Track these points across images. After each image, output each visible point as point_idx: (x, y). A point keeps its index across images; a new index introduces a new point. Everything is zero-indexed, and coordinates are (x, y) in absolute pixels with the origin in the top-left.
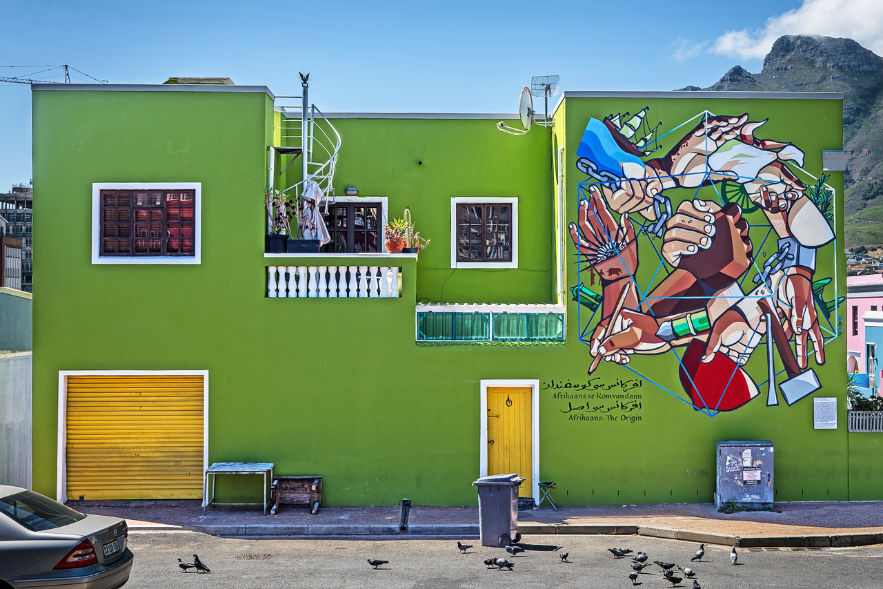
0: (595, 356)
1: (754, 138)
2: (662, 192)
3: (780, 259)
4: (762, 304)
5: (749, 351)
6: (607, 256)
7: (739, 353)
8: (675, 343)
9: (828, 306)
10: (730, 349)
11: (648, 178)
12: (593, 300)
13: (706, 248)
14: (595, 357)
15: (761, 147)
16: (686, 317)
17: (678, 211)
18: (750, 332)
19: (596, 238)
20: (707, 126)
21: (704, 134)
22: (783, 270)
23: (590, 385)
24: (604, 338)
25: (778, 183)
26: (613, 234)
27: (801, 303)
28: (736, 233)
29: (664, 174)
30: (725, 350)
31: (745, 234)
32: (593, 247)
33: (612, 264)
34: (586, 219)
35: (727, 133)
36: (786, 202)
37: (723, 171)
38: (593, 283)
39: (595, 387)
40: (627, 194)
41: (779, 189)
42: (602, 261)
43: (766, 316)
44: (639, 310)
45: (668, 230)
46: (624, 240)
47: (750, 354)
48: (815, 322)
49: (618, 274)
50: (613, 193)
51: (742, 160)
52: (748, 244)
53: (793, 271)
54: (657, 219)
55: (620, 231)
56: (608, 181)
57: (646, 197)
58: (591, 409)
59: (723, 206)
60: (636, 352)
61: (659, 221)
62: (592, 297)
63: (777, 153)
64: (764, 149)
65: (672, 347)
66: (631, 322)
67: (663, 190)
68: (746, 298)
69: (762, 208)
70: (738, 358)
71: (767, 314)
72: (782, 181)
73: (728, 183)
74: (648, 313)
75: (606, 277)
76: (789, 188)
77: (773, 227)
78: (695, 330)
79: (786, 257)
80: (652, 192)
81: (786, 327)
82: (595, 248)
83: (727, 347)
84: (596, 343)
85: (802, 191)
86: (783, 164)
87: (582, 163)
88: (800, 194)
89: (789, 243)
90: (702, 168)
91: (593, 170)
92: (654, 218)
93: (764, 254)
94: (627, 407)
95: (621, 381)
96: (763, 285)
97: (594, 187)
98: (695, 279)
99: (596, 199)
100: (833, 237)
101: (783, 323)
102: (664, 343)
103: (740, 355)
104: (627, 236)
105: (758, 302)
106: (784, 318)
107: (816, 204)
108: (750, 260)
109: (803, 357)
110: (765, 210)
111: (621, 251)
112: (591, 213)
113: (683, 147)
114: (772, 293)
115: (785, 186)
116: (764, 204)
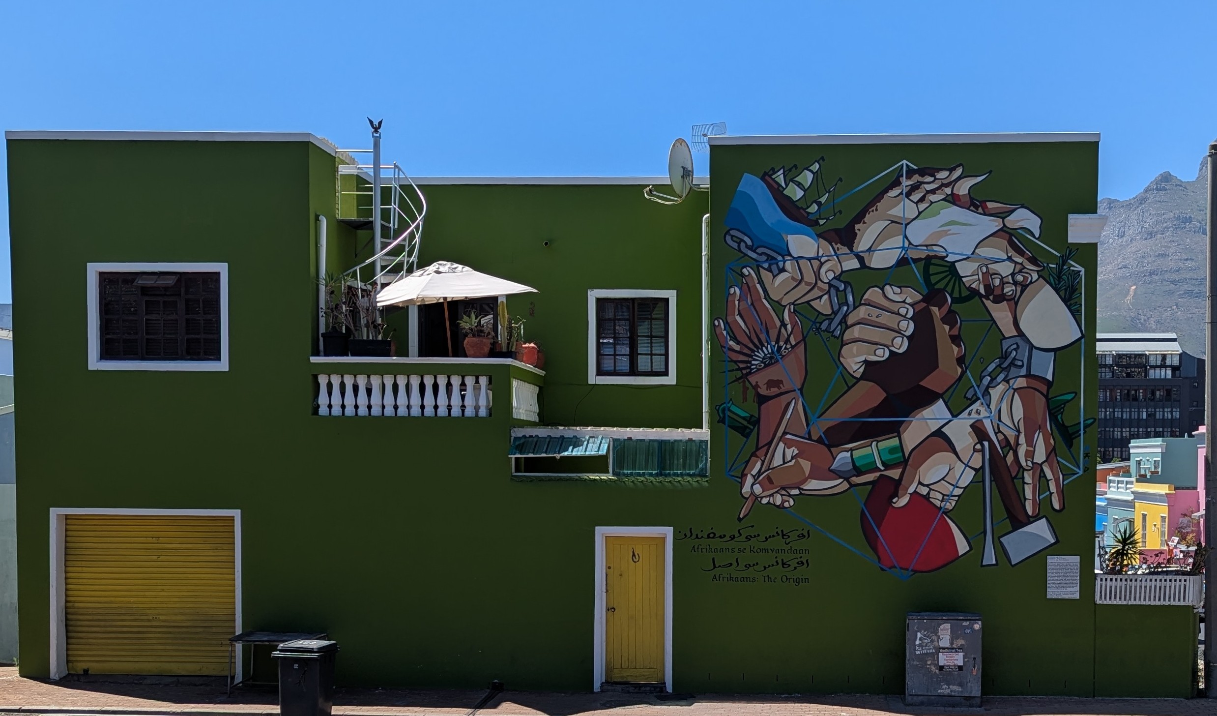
0: (747, 496)
1: (972, 199)
2: (840, 275)
4: (978, 430)
5: (958, 491)
6: (764, 363)
7: (944, 495)
8: (856, 480)
9: (1071, 431)
10: (931, 489)
11: (822, 256)
12: (745, 423)
13: (901, 351)
14: (747, 499)
15: (980, 210)
16: (871, 445)
17: (863, 302)
18: (959, 467)
19: (750, 338)
20: (906, 183)
21: (901, 193)
22: (1008, 382)
23: (741, 535)
24: (760, 473)
25: (1003, 261)
26: (773, 334)
27: (1031, 426)
28: (943, 331)
29: (845, 250)
30: (924, 491)
31: (955, 332)
32: (746, 351)
33: (772, 373)
34: (737, 312)
35: (933, 192)
36: (1014, 288)
37: (927, 246)
38: (745, 399)
39: (746, 538)
40: (793, 278)
41: (1006, 269)
42: (758, 370)
43: (983, 445)
44: (807, 436)
45: (847, 327)
46: (787, 341)
47: (959, 496)
48: (1051, 453)
49: (779, 388)
50: (774, 277)
51: (954, 229)
52: (959, 346)
53: (1021, 382)
54: (833, 312)
55: (783, 330)
57: (819, 282)
58: (742, 566)
60: (803, 492)
61: (836, 315)
62: (744, 418)
63: (1003, 219)
64: (985, 214)
65: (852, 486)
66: (796, 452)
67: (842, 272)
68: (955, 421)
69: (981, 296)
70: (942, 501)
71: (984, 442)
72: (1010, 259)
73: (933, 261)
74: (820, 441)
75: (763, 391)
76: (1018, 267)
77: (995, 322)
79: (1012, 364)
80: (827, 275)
81: (1010, 458)
82: (749, 352)
83: (927, 486)
84: (749, 480)
85: (1038, 271)
86: (1011, 235)
87: (732, 236)
88: (1035, 276)
89: (1017, 344)
90: (898, 241)
91: (747, 246)
92: (829, 312)
93: (982, 360)
94: (789, 565)
95: (782, 531)
96: (978, 402)
97: (748, 268)
98: (885, 395)
99: (750, 285)
100: (1080, 335)
101: (1005, 454)
102: (841, 480)
103: (945, 497)
104: (792, 336)
105: (972, 426)
106: (1008, 448)
107: (1057, 291)
108: (961, 367)
109: (1034, 500)
110: (984, 300)
111: (783, 356)
112: (743, 305)
113: (871, 213)
114: (991, 413)
115: (1014, 265)
116: (982, 291)
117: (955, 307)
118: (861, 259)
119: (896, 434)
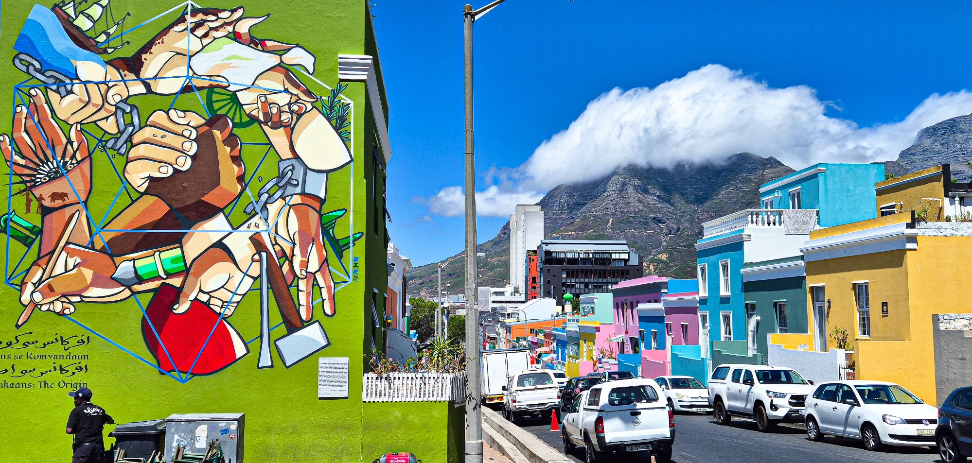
0: (26, 303)
1: (251, 37)
2: (127, 99)
3: (281, 184)
4: (257, 242)
6: (49, 177)
7: (224, 302)
8: (137, 288)
9: (341, 243)
10: (211, 297)
11: (110, 81)
12: (27, 233)
13: (184, 169)
14: (26, 306)
15: (259, 47)
16: (154, 255)
17: (148, 123)
18: (239, 275)
19: (35, 153)
20: (190, 20)
21: (186, 29)
22: (284, 199)
23: (18, 341)
24: (40, 281)
25: (281, 92)
26: (59, 150)
27: (306, 239)
28: (224, 152)
29: (132, 76)
30: (204, 298)
31: (236, 153)
32: (31, 165)
34: (23, 129)
35: (216, 29)
36: (290, 116)
37: (210, 76)
38: (28, 210)
39: (24, 344)
40: (81, 100)
41: (283, 99)
42: (43, 183)
43: (260, 256)
44: (90, 246)
46: (73, 157)
47: (238, 303)
48: (324, 262)
49: (63, 200)
50: (62, 98)
51: (235, 62)
52: (239, 166)
53: (297, 200)
54: (119, 132)
55: (69, 146)
56: (54, 83)
57: (106, 105)
58: (17, 373)
59: (207, 118)
60: (84, 299)
61: (122, 134)
62: (26, 228)
63: (281, 56)
64: (263, 51)
65: (134, 293)
66: (79, 260)
67: (129, 96)
68: (235, 233)
69: (260, 122)
70: (222, 307)
71: (262, 253)
72: (286, 91)
73: (216, 90)
74: (102, 251)
75: (47, 203)
76: (294, 99)
77: (272, 145)
78: (165, 272)
79: (288, 183)
80: (114, 97)
81: (286, 268)
82: (34, 166)
83: (208, 293)
84: (30, 288)
85: (312, 103)
86: (288, 70)
87: (21, 60)
88: (309, 107)
89: (292, 165)
90: (183, 70)
91: (36, 70)
92: (115, 131)
93: (260, 178)
94: (67, 371)
95: (62, 337)
96: (257, 217)
97: (36, 89)
98: (168, 209)
99: (38, 104)
100: (349, 159)
101: (281, 264)
102: (123, 288)
103: (225, 304)
104: (78, 152)
105: (250, 238)
106: (284, 258)
107: (329, 120)
108: (241, 185)
109: (308, 307)
110: (262, 125)
111: (68, 171)
112: (30, 123)
113: (157, 44)
114: (269, 227)
115: (290, 96)
116: (261, 118)
117: (236, 131)
118: (147, 85)
119: (178, 245)
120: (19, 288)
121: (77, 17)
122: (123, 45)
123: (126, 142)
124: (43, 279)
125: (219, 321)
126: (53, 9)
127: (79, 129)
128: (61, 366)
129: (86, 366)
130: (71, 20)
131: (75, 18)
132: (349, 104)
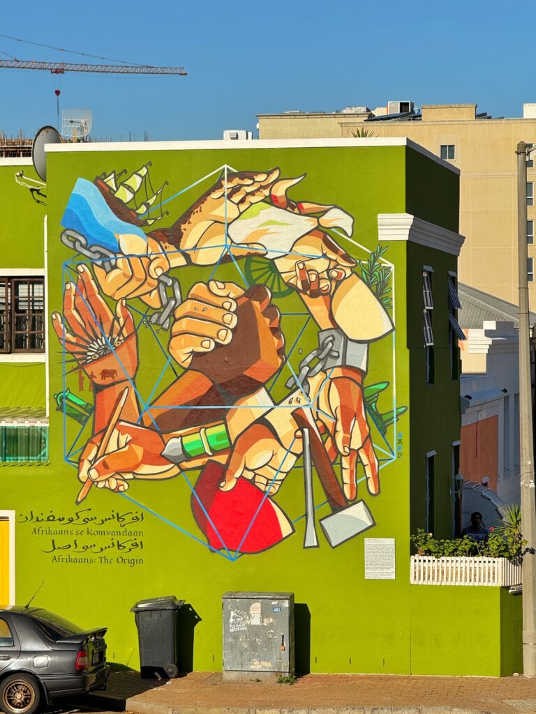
0: (84, 481)
1: (288, 200)
2: (168, 271)
3: (321, 357)
4: (298, 417)
5: (282, 476)
6: (99, 354)
7: (268, 480)
8: (186, 465)
9: (385, 418)
10: (256, 474)
11: (151, 254)
12: (82, 411)
13: (226, 343)
14: (84, 483)
15: (296, 211)
16: (199, 432)
17: (189, 296)
18: (282, 452)
19: (85, 331)
20: (227, 185)
21: (223, 195)
22: (325, 372)
23: (78, 517)
24: (96, 459)
25: (319, 258)
26: (107, 327)
27: (348, 414)
28: (264, 323)
29: (172, 248)
30: (249, 475)
31: (275, 325)
32: (82, 343)
33: (106, 364)
34: (73, 307)
35: (252, 194)
36: (329, 283)
37: (247, 244)
38: (81, 388)
39: (84, 521)
40: (124, 275)
41: (321, 265)
42: (94, 360)
43: (303, 432)
44: (139, 423)
45: (176, 320)
46: (120, 333)
47: (282, 480)
48: (367, 440)
49: (113, 377)
50: (107, 273)
51: (272, 228)
52: (279, 338)
53: (337, 373)
54: (162, 306)
55: (116, 323)
56: (100, 258)
57: (149, 278)
58: (80, 548)
59: (247, 287)
60: (137, 476)
61: (165, 309)
62: (80, 406)
64: (300, 214)
65: (182, 471)
66: (130, 438)
67: (170, 269)
68: (277, 408)
69: (298, 291)
70: (266, 485)
71: (304, 429)
72: (324, 256)
73: (254, 258)
74: (151, 428)
75: (98, 380)
76: (333, 264)
77: (312, 316)
78: (211, 449)
79: (329, 355)
80: (156, 272)
81: (328, 445)
82: (85, 344)
83: (253, 471)
84: (86, 465)
85: (351, 268)
86: (326, 233)
87: (68, 236)
88: (348, 272)
89: (333, 336)
90: (221, 240)
91: (81, 245)
92: (158, 306)
93: (301, 351)
94: (125, 547)
95: (118, 514)
96: (298, 391)
97: (83, 265)
98: (212, 384)
99: (85, 282)
100: (391, 328)
101: (324, 440)
102: (172, 465)
103: (270, 482)
104: (124, 328)
105: (292, 414)
106: (326, 435)
107: (369, 285)
108: (282, 359)
109: (352, 485)
110: (301, 294)
111: (116, 348)
112: (79, 300)
113: (196, 214)
114: (310, 401)
115: (328, 262)
116: (300, 286)
117: (275, 301)
118: (187, 257)
119: (222, 421)
120: (77, 465)
121: (118, 189)
122: (162, 215)
123: (169, 317)
124: (99, 455)
125: (264, 500)
126: (95, 183)
127: (124, 305)
128: (118, 542)
129: (141, 543)
130: (112, 192)
131: (115, 190)
132: (390, 267)
